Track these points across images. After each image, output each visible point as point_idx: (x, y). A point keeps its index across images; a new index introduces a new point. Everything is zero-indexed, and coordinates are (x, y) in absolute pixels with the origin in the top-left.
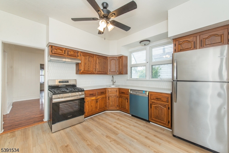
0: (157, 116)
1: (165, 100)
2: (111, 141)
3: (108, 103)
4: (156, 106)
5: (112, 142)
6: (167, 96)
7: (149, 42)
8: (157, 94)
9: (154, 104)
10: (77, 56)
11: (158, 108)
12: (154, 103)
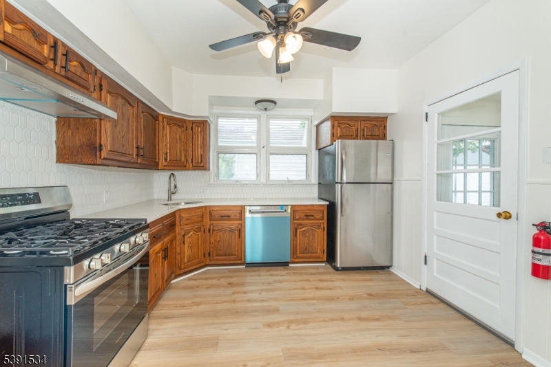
0: (306, 249)
1: (318, 216)
2: (288, 327)
3: (180, 254)
4: (304, 231)
5: (291, 327)
6: (321, 208)
7: (274, 104)
8: (305, 208)
9: (301, 227)
10: (92, 89)
11: (307, 234)
12: (301, 224)
